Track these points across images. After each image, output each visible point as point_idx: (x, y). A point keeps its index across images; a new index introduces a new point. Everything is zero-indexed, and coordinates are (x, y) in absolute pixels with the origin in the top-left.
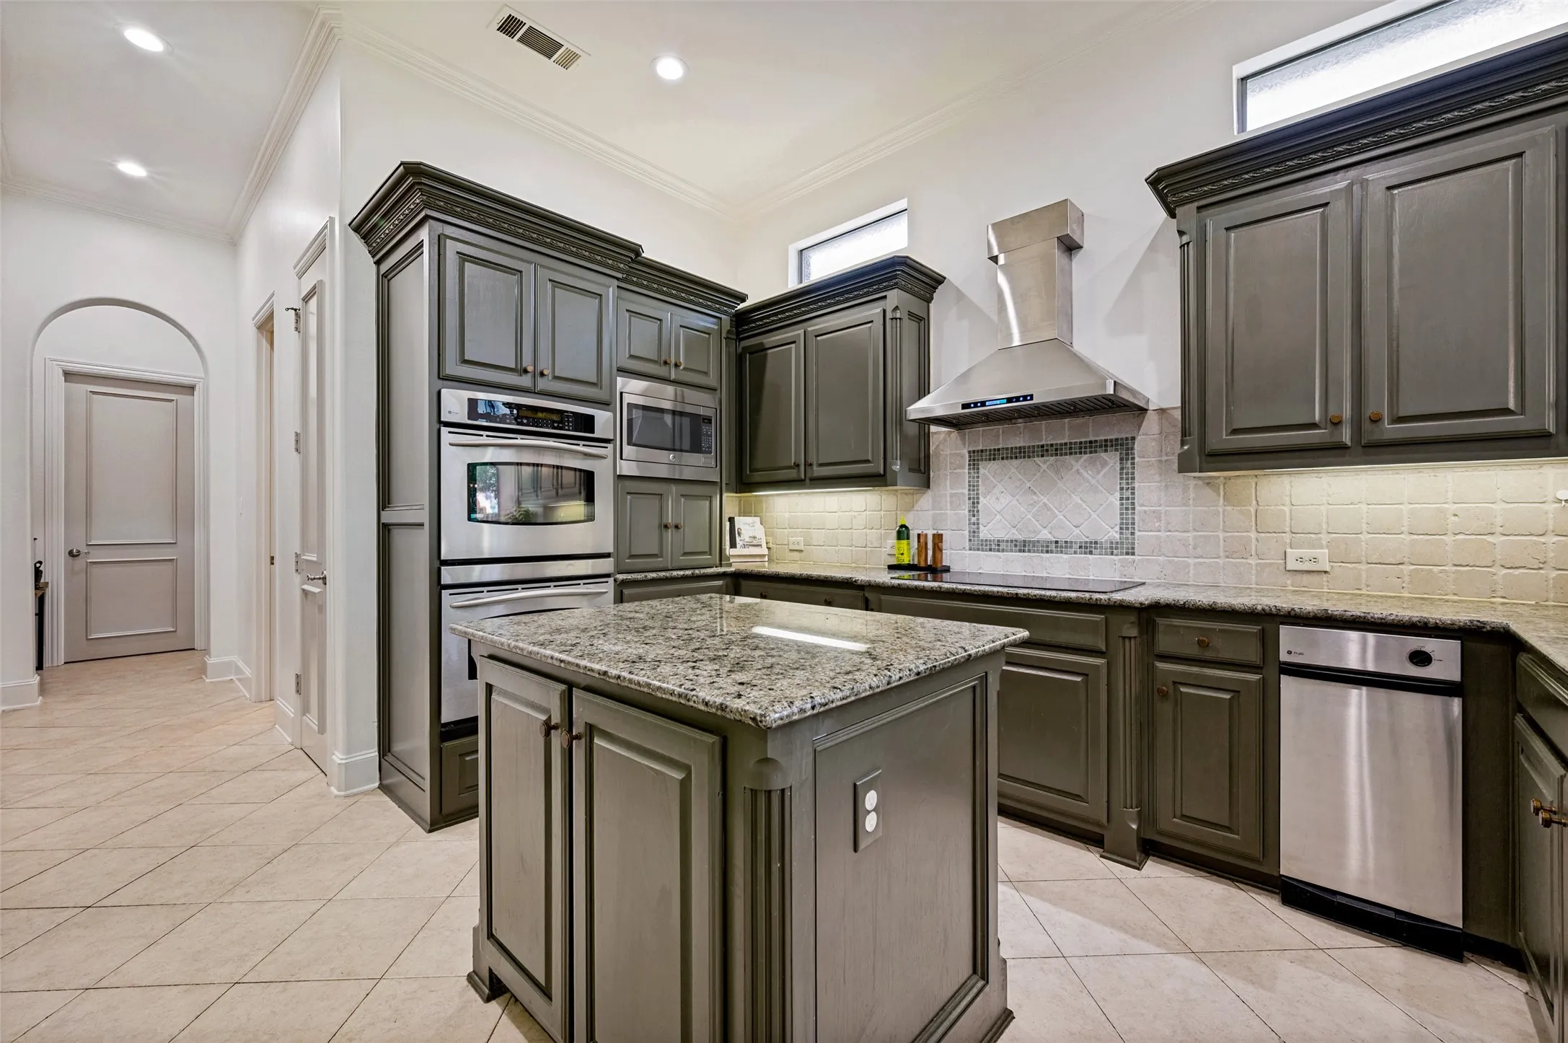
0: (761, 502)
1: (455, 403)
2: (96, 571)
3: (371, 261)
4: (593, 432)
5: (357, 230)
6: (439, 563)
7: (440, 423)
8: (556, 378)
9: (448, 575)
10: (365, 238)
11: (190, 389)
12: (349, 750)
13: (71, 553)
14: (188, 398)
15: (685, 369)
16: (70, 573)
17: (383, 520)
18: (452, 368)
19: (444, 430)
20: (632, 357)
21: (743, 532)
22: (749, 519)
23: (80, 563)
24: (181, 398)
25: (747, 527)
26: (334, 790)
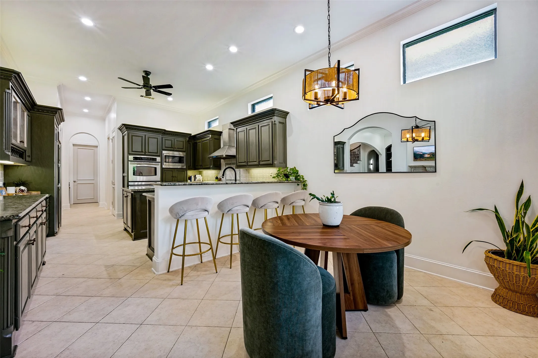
0: (202, 172)
1: (131, 158)
2: (79, 185)
3: (121, 133)
4: (156, 161)
5: (119, 129)
6: (128, 182)
7: (128, 161)
8: (149, 152)
9: (130, 183)
10: (120, 130)
11: (97, 147)
12: (118, 211)
13: (74, 181)
14: (97, 148)
15: (177, 148)
16: (74, 186)
17: (123, 175)
18: (130, 153)
19: (129, 162)
20: (165, 147)
21: (197, 178)
22: (199, 175)
23: (76, 183)
24: (95, 149)
25: (198, 177)
26: (116, 218)
